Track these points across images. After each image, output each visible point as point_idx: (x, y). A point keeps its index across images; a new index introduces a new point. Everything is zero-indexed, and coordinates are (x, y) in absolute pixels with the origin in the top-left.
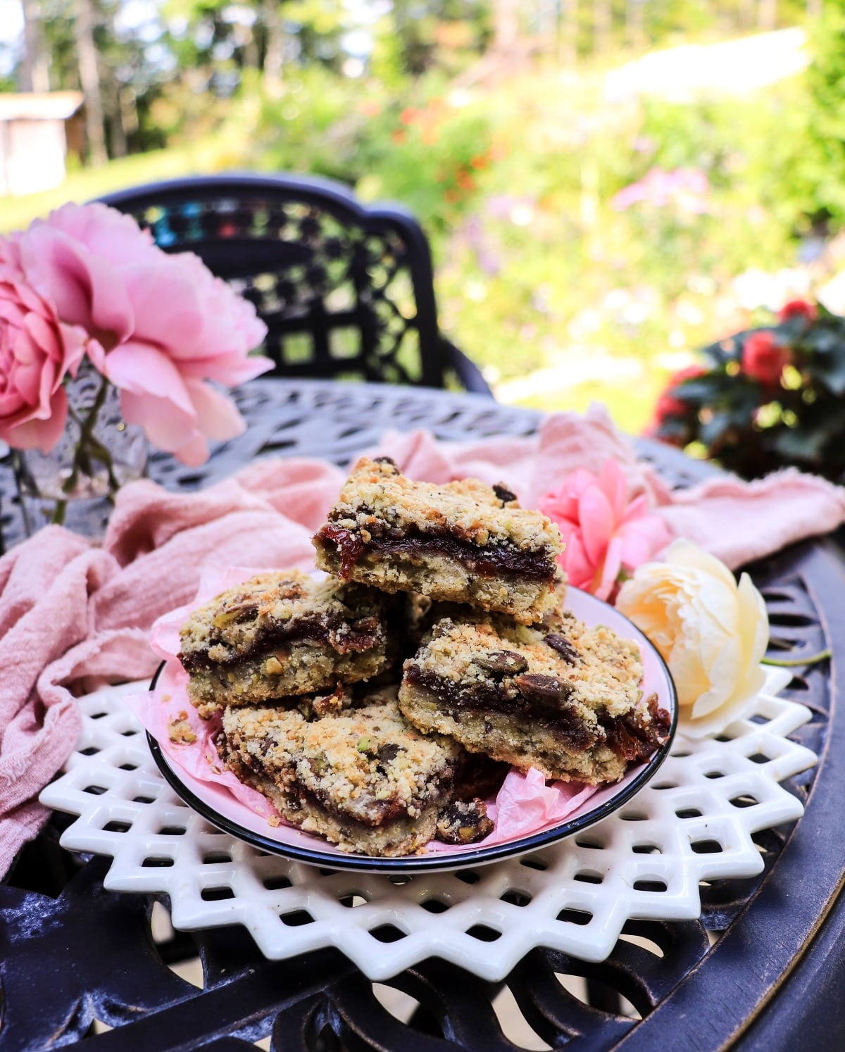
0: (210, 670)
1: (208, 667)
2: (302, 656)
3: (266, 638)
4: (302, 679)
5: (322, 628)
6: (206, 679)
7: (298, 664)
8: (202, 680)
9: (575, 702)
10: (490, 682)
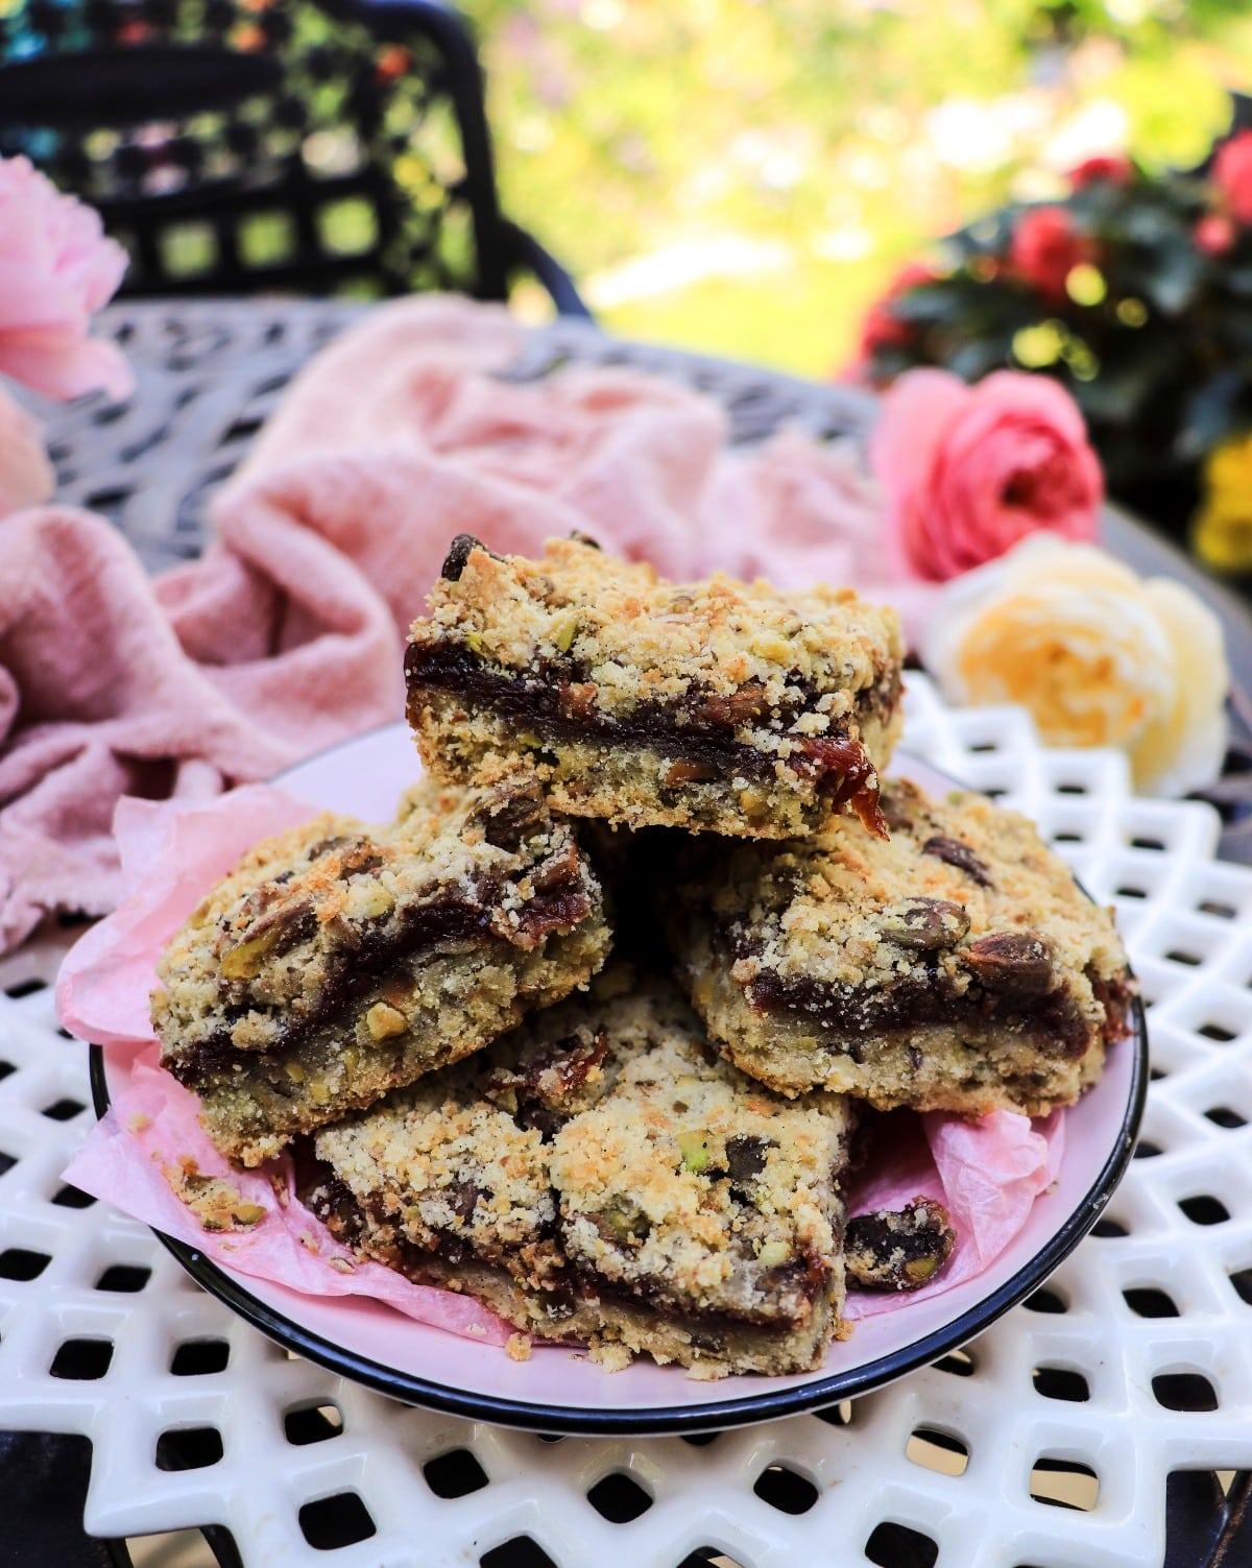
0: (243, 1071)
1: (237, 1068)
2: (440, 981)
3: (352, 968)
4: (452, 1028)
5: (471, 907)
6: (240, 1092)
7: (438, 1001)
8: (232, 1097)
9: (1065, 972)
10: (920, 972)
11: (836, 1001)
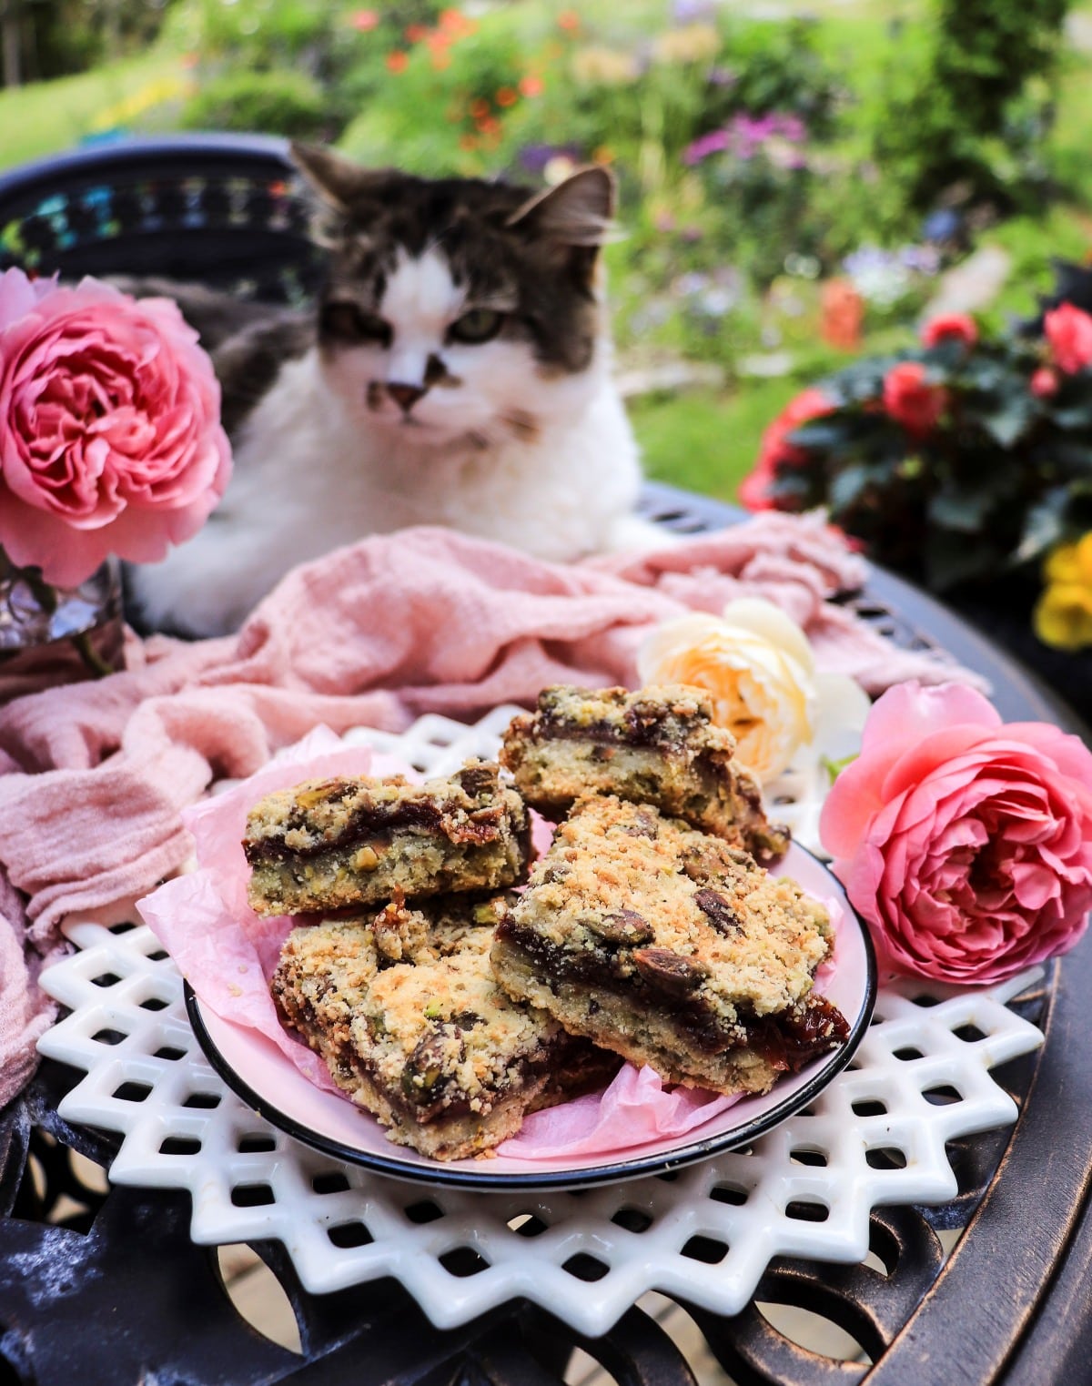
0: (282, 861)
1: (280, 857)
2: (405, 846)
3: (363, 822)
4: (400, 876)
5: (435, 811)
6: (275, 874)
7: (398, 857)
8: (270, 874)
9: (707, 993)
10: (600, 953)
11: (546, 950)
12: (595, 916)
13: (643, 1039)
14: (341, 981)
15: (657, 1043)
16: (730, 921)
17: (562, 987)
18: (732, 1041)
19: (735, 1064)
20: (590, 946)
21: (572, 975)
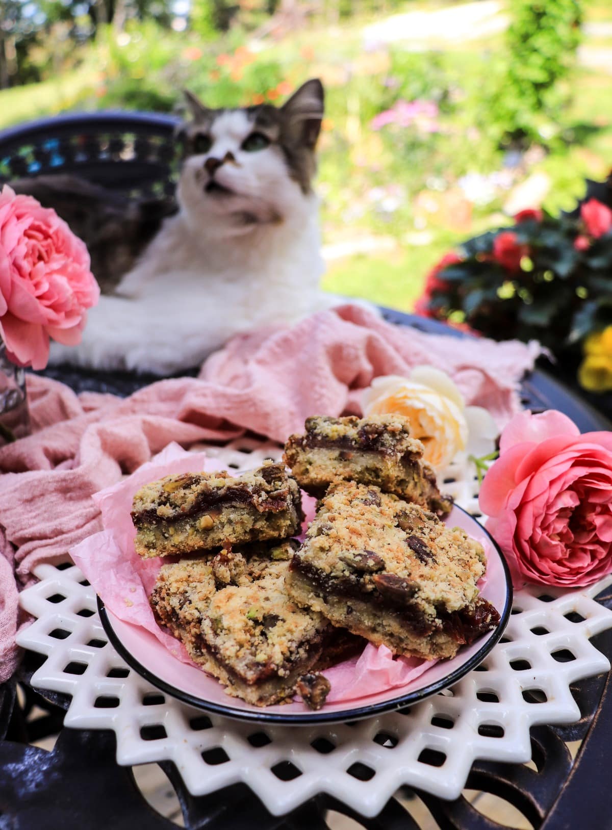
0: (156, 524)
1: (154, 522)
2: (230, 514)
3: (204, 500)
4: (227, 532)
5: (248, 492)
6: (151, 532)
7: (226, 521)
8: (148, 533)
9: (419, 600)
10: (353, 577)
11: (319, 575)
12: (349, 555)
13: (380, 629)
14: (194, 597)
15: (388, 631)
16: (428, 555)
17: (330, 598)
18: (434, 628)
19: (434, 641)
20: (347, 573)
21: (335, 591)
